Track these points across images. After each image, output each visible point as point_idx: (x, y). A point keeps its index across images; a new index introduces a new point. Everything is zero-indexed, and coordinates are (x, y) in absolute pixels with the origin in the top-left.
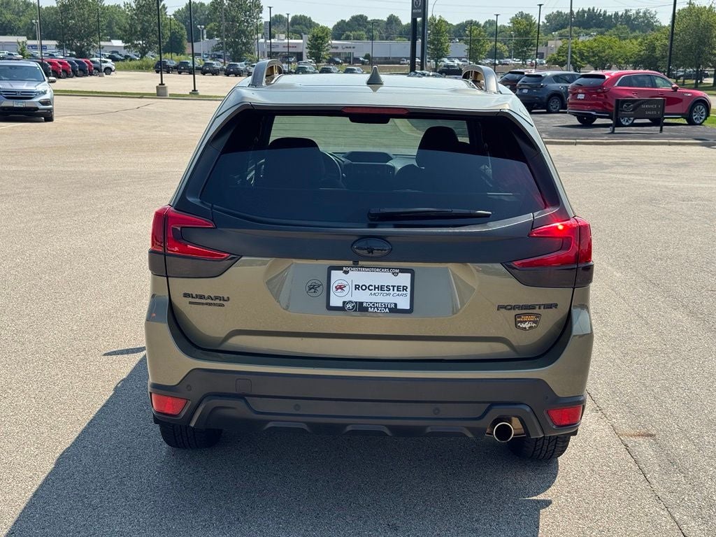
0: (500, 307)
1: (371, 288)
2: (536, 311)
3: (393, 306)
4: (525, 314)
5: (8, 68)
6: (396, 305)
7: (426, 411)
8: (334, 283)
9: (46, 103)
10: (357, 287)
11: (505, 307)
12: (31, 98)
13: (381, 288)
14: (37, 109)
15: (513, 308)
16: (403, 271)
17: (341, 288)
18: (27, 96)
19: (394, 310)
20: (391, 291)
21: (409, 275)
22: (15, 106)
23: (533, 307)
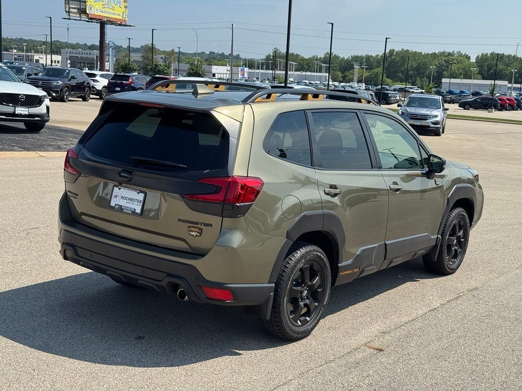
0: (179, 220)
1: (127, 199)
2: (199, 226)
3: (133, 210)
4: (193, 227)
5: (418, 99)
6: (135, 210)
7: (139, 271)
8: (114, 194)
9: (436, 123)
10: (122, 197)
11: (182, 221)
12: (426, 120)
13: (131, 199)
14: (429, 127)
15: (187, 222)
16: (141, 192)
17: (116, 196)
18: (424, 117)
19: (134, 213)
20: (135, 202)
21: (143, 195)
22: (415, 124)
23: (197, 223)
